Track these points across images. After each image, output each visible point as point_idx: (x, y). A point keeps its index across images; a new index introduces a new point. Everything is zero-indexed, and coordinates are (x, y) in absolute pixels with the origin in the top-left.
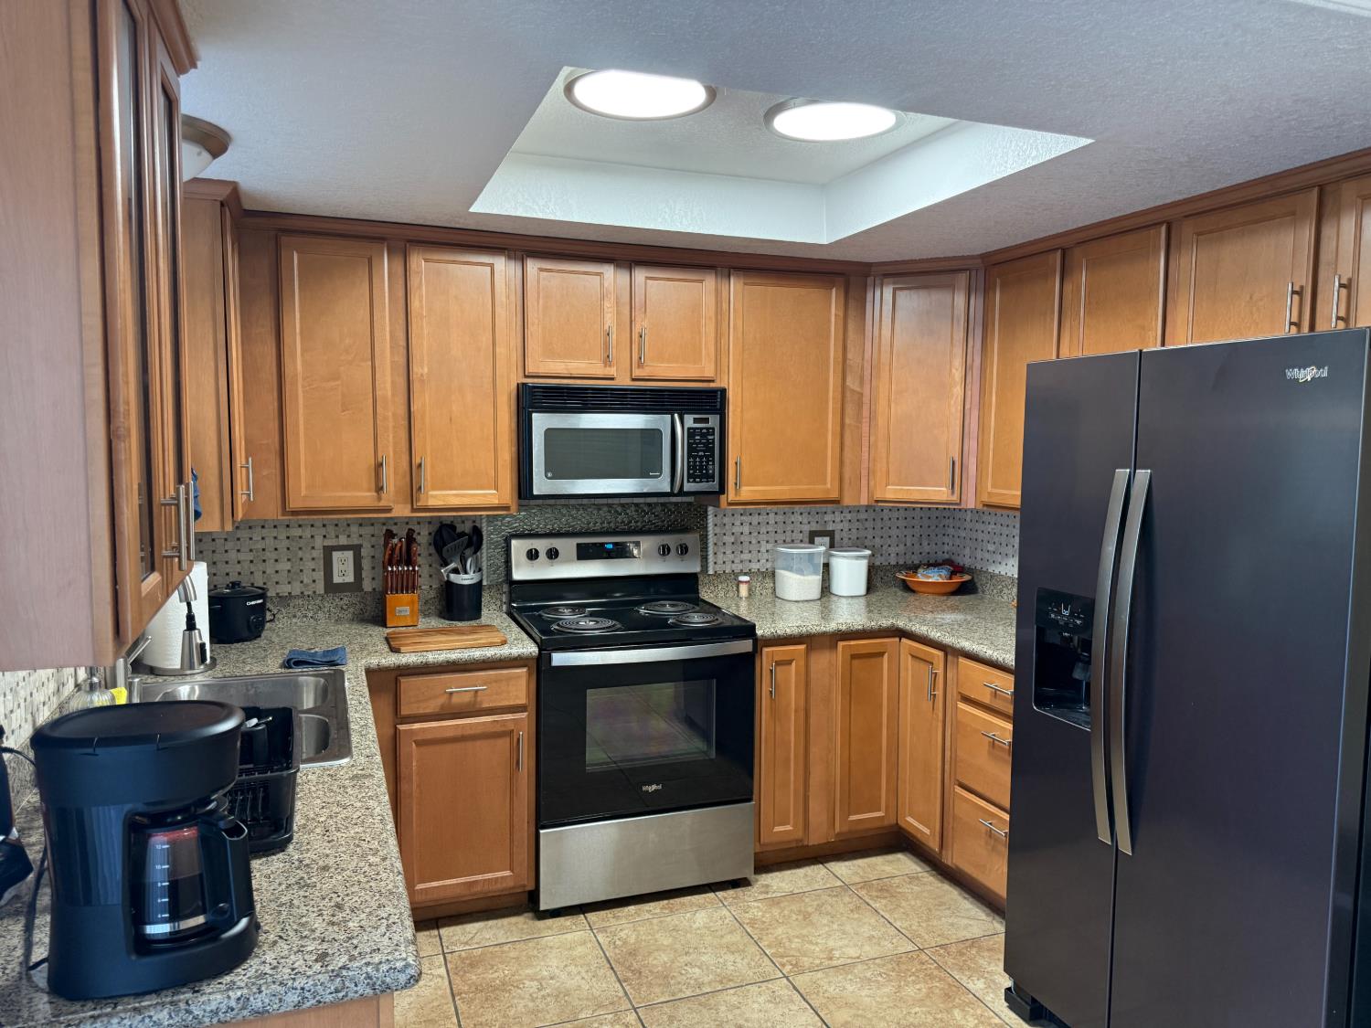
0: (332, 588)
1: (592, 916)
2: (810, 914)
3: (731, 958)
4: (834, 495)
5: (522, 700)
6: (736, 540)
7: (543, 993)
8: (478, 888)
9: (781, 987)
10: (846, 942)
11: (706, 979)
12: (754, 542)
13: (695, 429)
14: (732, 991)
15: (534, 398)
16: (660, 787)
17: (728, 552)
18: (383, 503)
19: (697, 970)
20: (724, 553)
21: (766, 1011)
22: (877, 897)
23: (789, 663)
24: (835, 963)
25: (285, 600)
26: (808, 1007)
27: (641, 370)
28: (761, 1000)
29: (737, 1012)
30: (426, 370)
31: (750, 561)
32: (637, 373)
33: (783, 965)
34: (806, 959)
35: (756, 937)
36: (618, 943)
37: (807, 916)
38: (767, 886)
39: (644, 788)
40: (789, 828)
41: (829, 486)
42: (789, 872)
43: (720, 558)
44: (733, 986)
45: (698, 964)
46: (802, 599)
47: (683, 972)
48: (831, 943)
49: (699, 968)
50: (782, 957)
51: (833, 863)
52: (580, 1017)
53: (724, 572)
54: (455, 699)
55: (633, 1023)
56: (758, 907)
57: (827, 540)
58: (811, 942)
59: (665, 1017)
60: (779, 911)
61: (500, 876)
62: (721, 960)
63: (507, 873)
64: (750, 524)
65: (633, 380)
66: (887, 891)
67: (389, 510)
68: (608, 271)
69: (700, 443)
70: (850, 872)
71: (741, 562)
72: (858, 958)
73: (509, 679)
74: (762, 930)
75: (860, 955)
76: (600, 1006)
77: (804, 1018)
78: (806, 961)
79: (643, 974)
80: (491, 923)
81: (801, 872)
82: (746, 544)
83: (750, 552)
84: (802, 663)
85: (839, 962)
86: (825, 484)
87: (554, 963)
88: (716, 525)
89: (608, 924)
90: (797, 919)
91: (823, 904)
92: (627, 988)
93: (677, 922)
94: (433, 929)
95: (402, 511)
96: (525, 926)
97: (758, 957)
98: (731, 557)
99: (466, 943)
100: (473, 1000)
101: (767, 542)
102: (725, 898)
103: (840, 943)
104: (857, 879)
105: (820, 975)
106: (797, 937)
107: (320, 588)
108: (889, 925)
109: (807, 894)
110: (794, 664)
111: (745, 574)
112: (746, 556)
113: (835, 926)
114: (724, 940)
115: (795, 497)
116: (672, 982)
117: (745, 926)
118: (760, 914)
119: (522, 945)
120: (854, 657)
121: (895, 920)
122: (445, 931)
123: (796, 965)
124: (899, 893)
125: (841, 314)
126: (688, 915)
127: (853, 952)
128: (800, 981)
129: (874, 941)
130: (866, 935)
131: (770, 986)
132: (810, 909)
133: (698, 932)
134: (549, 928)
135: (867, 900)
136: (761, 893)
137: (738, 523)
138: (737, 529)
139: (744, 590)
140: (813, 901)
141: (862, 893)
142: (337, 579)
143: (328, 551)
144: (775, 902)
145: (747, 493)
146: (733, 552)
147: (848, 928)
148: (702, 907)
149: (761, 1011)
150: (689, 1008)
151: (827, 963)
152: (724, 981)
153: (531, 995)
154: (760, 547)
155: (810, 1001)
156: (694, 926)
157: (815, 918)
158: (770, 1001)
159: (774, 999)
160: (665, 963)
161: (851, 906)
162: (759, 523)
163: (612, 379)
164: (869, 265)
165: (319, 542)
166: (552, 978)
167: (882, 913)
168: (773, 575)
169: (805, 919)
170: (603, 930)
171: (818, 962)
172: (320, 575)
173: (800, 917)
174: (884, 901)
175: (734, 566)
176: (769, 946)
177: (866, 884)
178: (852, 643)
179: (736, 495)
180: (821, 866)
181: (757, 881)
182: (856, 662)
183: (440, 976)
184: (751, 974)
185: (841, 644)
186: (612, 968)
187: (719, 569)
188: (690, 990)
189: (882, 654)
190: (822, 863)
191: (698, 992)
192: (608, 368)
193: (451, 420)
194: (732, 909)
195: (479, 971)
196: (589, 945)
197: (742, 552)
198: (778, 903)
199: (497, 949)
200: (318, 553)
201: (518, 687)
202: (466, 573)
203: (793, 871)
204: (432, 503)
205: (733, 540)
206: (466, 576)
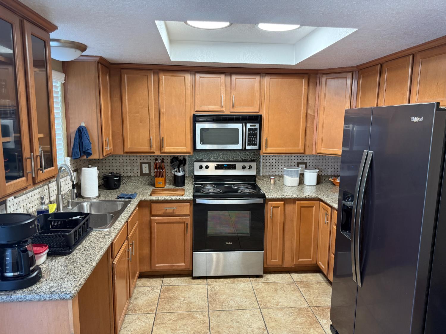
0: (142, 175)
1: (209, 280)
2: (277, 290)
3: (245, 300)
4: (302, 151)
5: (188, 213)
6: (270, 165)
7: (184, 302)
8: (175, 268)
9: (257, 312)
10: (285, 300)
11: (234, 305)
12: (277, 165)
13: (250, 128)
14: (241, 311)
15: (197, 119)
16: (231, 243)
17: (268, 169)
18: (152, 151)
19: (233, 302)
20: (266, 169)
21: (248, 319)
22: (303, 287)
23: (278, 207)
24: (278, 307)
25: (129, 178)
26: (263, 320)
27: (233, 109)
28: (248, 315)
29: (240, 317)
30: (164, 110)
31: (275, 172)
32: (232, 110)
33: (261, 305)
34: (269, 304)
35: (256, 294)
36: (213, 290)
37: (276, 290)
38: (268, 278)
39: (226, 243)
40: (277, 261)
41: (300, 148)
42: (277, 275)
43: (265, 170)
44: (242, 309)
45: (234, 300)
46: (291, 186)
47: (228, 302)
48: (280, 300)
49: (234, 301)
50: (262, 302)
51: (293, 274)
52: (192, 311)
53: (266, 175)
54: (168, 211)
55: (206, 315)
56: (261, 285)
57: (304, 166)
58: (273, 299)
59: (217, 315)
60: (268, 287)
61: (181, 265)
62: (242, 300)
63: (183, 264)
64: (276, 159)
65: (231, 112)
66: (307, 285)
67: (154, 153)
68: (223, 77)
69: (252, 133)
70: (298, 277)
71: (272, 172)
72: (287, 306)
73: (184, 206)
74: (259, 292)
75: (288, 305)
76: (199, 309)
77: (260, 323)
78: (269, 305)
79: (216, 301)
80: (179, 278)
81: (281, 275)
82: (274, 166)
83: (275, 169)
84: (283, 207)
85: (281, 307)
87: (191, 293)
88: (263, 159)
89: (212, 283)
90: (272, 291)
91: (284, 287)
92: (209, 304)
93: (234, 286)
94: (162, 278)
95: (157, 153)
96: (188, 281)
97: (254, 301)
98: (269, 170)
99: (169, 284)
100: (164, 301)
101: (282, 166)
102: (252, 280)
103: (283, 301)
104: (299, 280)
105: (271, 310)
106: (270, 297)
107: (139, 174)
108: (302, 297)
109: (279, 283)
110: (279, 208)
111: (274, 176)
112: (274, 170)
113: (284, 295)
114: (246, 294)
115: (287, 151)
116: (224, 304)
117: (254, 290)
118: (261, 287)
119: (184, 287)
120: (301, 207)
121: (306, 295)
122: (165, 279)
123: (265, 306)
124: (312, 287)
125: (306, 88)
126: (238, 284)
127: (286, 304)
128: (264, 311)
129: (295, 301)
130: (293, 299)
131: (254, 311)
132: (278, 288)
133: (239, 290)
134: (195, 282)
135: (299, 288)
136: (265, 280)
137: (271, 159)
138: (271, 161)
139: (272, 181)
140: (281, 285)
141: (299, 285)
142: (144, 172)
143: (141, 164)
144: (268, 284)
145: (270, 150)
146: (269, 169)
147: (288, 296)
148: (244, 282)
149: (247, 318)
150: (225, 314)
151: (275, 306)
152: (240, 307)
153: (180, 302)
154: (279, 167)
155: (264, 318)
156: (239, 288)
157: (279, 291)
158: (251, 316)
159: (253, 315)
160: (224, 298)
161: (293, 289)
162: (279, 159)
163: (224, 112)
164: (318, 70)
165: (139, 161)
166: (189, 298)
167: (302, 293)
168: (282, 177)
169: (275, 291)
170: (210, 285)
171: (272, 305)
172: (139, 171)
173: (274, 290)
174: (304, 289)
175: (269, 173)
176: (259, 298)
177: (301, 282)
178: (301, 202)
179: (266, 150)
180: (289, 274)
181: (265, 276)
182: (302, 209)
183: (158, 292)
184: (249, 306)
185: (297, 202)
186: (208, 298)
187: (264, 174)
188: (228, 308)
189: (313, 207)
190: (289, 273)
191: (230, 309)
192: (222, 109)
193: (172, 125)
194: (253, 284)
195: (169, 292)
196: (204, 289)
197: (272, 169)
198: (269, 285)
199: (177, 286)
200: (138, 164)
201: (187, 209)
202: (179, 172)
203: (278, 275)
204: (166, 151)
205: (269, 165)
206: (179, 173)
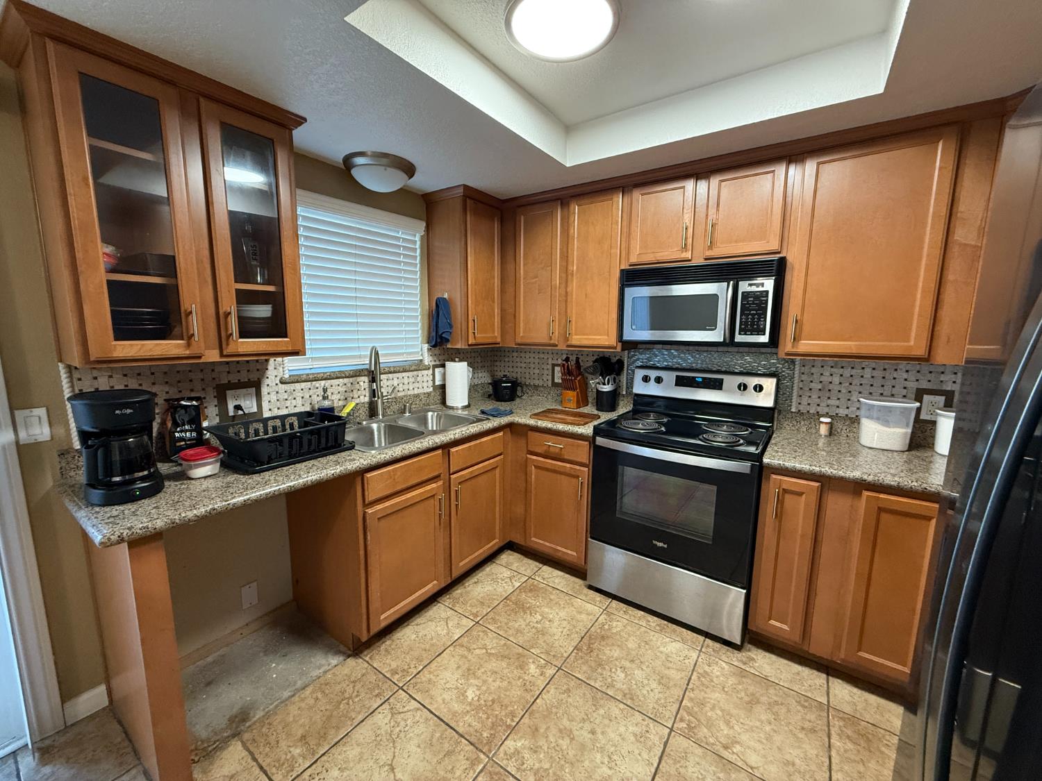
0: (554, 384)
1: (615, 603)
2: (758, 702)
3: (654, 685)
4: (921, 351)
5: (585, 460)
6: (824, 388)
7: (536, 625)
8: (560, 554)
9: (657, 734)
10: (758, 746)
11: (619, 685)
12: (844, 391)
13: (749, 293)
14: (622, 706)
15: (632, 277)
16: (666, 546)
17: (814, 396)
18: (552, 342)
19: (623, 675)
20: (810, 397)
21: (623, 739)
22: (848, 737)
23: (800, 494)
24: (725, 754)
25: (536, 387)
26: (655, 765)
27: (710, 251)
28: (631, 729)
29: (606, 721)
30: (575, 268)
31: (838, 407)
32: (709, 253)
33: (682, 720)
34: (705, 730)
35: (691, 686)
36: (606, 627)
37: (752, 702)
38: (753, 659)
39: (655, 542)
40: (785, 627)
41: (912, 343)
42: (785, 662)
43: (805, 400)
44: (628, 703)
45: (628, 673)
46: (877, 447)
47: (613, 670)
48: (744, 738)
49: (626, 676)
50: (689, 714)
51: (840, 681)
52: (531, 650)
53: (808, 412)
55: (548, 675)
56: (723, 669)
57: (941, 399)
58: (728, 723)
59: (566, 687)
60: (736, 682)
61: (570, 553)
62: (646, 682)
63: (575, 554)
64: (841, 375)
65: (706, 259)
66: (868, 740)
67: (557, 346)
68: (689, 185)
69: (754, 304)
70: (847, 698)
71: (828, 406)
72: (752, 768)
73: (578, 446)
74: (703, 685)
75: (757, 768)
76: (548, 653)
77: (640, 769)
78: (703, 732)
79: (592, 654)
80: (567, 576)
81: (797, 668)
82: (834, 392)
83: (839, 399)
84: (814, 498)
85: (733, 758)
86: (908, 341)
87: (562, 614)
89: (616, 612)
90: (742, 698)
91: (782, 704)
92: (573, 654)
93: (654, 639)
94: (542, 563)
95: (562, 347)
96: (578, 587)
97: (672, 700)
98: (818, 401)
99: (544, 579)
100: (508, 606)
101: (860, 393)
102: (708, 646)
103: (752, 743)
104: (848, 709)
105: (699, 751)
106: (722, 711)
107: (550, 383)
108: (825, 768)
109: (777, 687)
110: (804, 496)
111: (830, 417)
112: (833, 402)
113: (768, 728)
114: (667, 672)
116: (599, 670)
117: (695, 673)
118: (718, 673)
119: (562, 595)
120: (880, 510)
121: (841, 770)
122: (546, 568)
123: (690, 727)
124: (882, 753)
126: (668, 639)
127: (753, 759)
128: (678, 742)
129: (791, 769)
130: (788, 757)
131: (651, 725)
132: (764, 699)
133: (658, 654)
134: (586, 595)
135: (833, 732)
136: (742, 661)
137: (828, 374)
138: (826, 379)
139: (823, 430)
140: (776, 695)
141: (836, 724)
142: (556, 381)
143: (554, 366)
144: (742, 674)
145: (805, 346)
146: (819, 397)
147: (778, 739)
148: (684, 641)
149: (620, 736)
150: (584, 694)
151: (719, 748)
152: (628, 696)
153: (530, 622)
154: (851, 396)
155: (663, 762)
156: (662, 649)
157: (758, 709)
158: (635, 735)
159: (641, 738)
160: (612, 657)
161: (807, 725)
162: (852, 376)
163: (690, 260)
165: (550, 362)
166: (549, 621)
167: (833, 753)
168: (855, 421)
169: (749, 702)
170: (609, 614)
171: (711, 740)
172: (550, 378)
173: (747, 699)
174: (850, 746)
175: (819, 409)
176: (691, 700)
177: (851, 720)
178: (882, 496)
179: (793, 347)
180: (824, 676)
181: (749, 650)
182: (884, 516)
183: (514, 587)
184: (651, 707)
185: (866, 493)
186: (582, 638)
187: (803, 408)
188: (601, 684)
190: (828, 674)
191: (604, 689)
192: (684, 254)
193: (586, 295)
194: (703, 655)
195: (530, 595)
196: (590, 617)
197: (829, 398)
198: (742, 677)
199: (551, 590)
200: (550, 367)
201: (583, 453)
202: (604, 384)
203: (790, 663)
204: (574, 342)
205: (820, 387)
206: (605, 387)
